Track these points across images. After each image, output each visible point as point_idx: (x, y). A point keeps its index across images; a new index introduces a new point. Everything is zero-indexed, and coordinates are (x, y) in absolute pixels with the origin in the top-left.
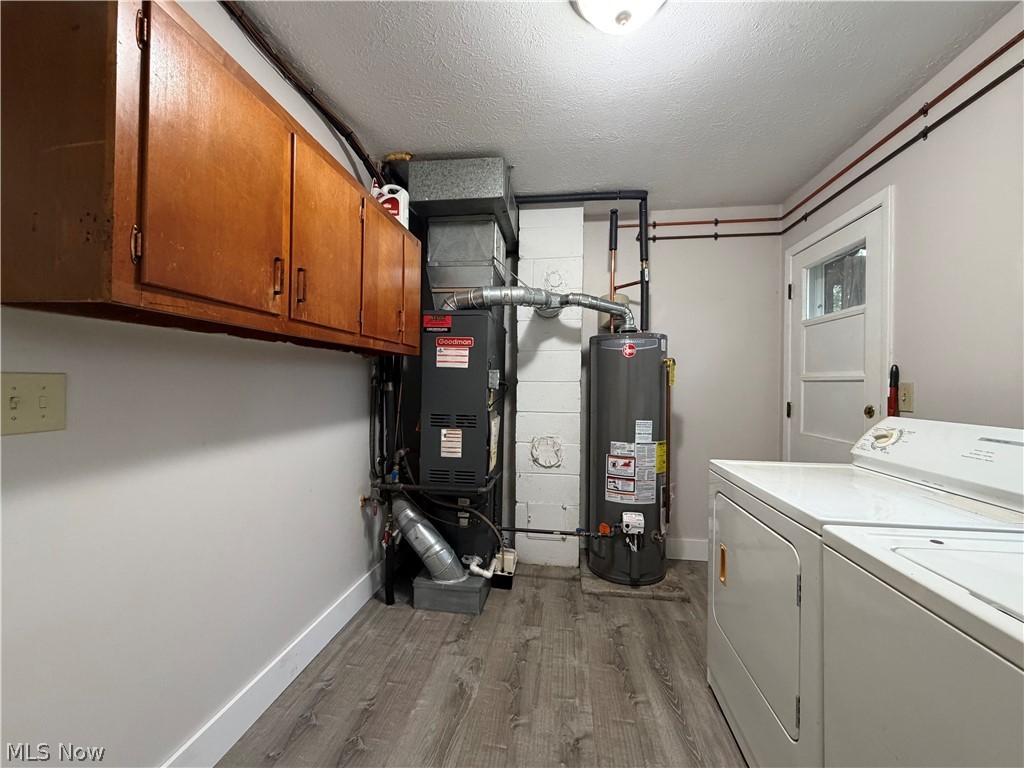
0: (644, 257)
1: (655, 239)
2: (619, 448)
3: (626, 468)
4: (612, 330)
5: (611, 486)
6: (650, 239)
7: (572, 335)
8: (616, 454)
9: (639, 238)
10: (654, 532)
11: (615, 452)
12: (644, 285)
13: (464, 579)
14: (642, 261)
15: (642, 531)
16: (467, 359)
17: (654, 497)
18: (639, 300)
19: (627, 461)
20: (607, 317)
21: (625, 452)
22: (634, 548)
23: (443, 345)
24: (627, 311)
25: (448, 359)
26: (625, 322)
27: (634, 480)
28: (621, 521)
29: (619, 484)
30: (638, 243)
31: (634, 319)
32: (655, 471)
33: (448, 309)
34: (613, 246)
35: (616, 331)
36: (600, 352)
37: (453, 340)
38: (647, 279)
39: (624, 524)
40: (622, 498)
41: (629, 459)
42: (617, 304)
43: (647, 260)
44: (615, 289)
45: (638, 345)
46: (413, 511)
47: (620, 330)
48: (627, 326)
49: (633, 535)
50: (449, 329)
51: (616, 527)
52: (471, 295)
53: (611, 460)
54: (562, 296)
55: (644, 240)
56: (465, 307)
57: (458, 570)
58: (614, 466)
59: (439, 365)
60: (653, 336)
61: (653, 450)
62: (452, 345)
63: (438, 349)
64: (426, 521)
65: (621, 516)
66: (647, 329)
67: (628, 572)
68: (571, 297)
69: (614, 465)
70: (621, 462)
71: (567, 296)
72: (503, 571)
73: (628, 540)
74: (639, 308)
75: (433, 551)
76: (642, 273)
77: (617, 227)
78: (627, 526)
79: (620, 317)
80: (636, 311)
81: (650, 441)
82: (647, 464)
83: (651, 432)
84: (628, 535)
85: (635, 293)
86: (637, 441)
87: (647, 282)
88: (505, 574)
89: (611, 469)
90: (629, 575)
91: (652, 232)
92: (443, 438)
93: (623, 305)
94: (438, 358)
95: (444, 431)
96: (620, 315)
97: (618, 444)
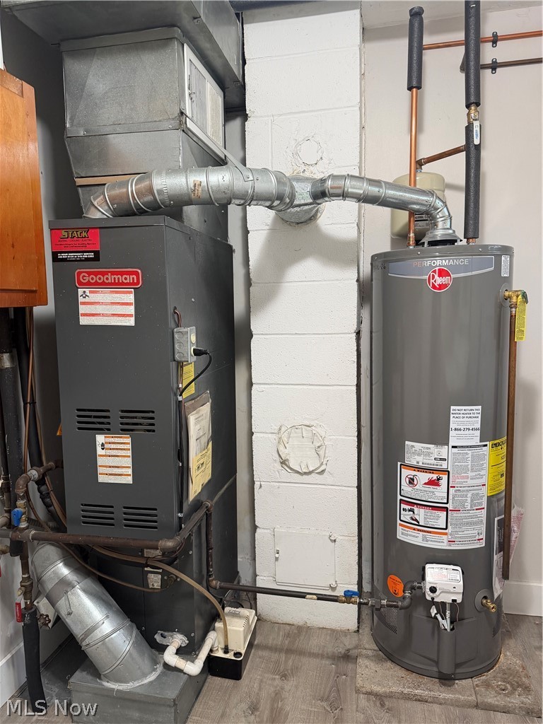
0: (473, 99)
1: (494, 66)
2: (418, 453)
3: (431, 488)
4: (412, 241)
5: (406, 516)
6: (485, 67)
7: (338, 253)
8: (414, 463)
9: (465, 67)
10: (480, 595)
11: (412, 460)
12: (472, 152)
13: (152, 677)
14: (468, 106)
15: (459, 599)
16: (131, 310)
17: (483, 536)
18: (463, 182)
19: (434, 476)
20: (403, 216)
21: (430, 462)
22: (446, 624)
23: (89, 284)
24: (439, 204)
25: (99, 309)
26: (435, 225)
27: (446, 509)
28: (423, 578)
29: (421, 514)
30: (463, 75)
31: (452, 220)
32: (485, 492)
33: (98, 216)
34: (415, 82)
35: (418, 242)
36: (387, 283)
37: (104, 274)
38: (477, 142)
39: (428, 586)
40: (425, 539)
41: (437, 475)
42: (423, 192)
43: (478, 104)
44: (420, 164)
45: (457, 269)
46: (67, 564)
47: (426, 240)
48: (439, 234)
49: (443, 604)
50: (97, 253)
51: (413, 588)
52: (132, 188)
53: (406, 473)
54: (315, 182)
55: (473, 69)
56: (126, 211)
57: (145, 663)
58: (412, 485)
59: (84, 321)
60: (486, 250)
61: (482, 457)
62: (104, 285)
63: (80, 291)
64: (88, 583)
65: (424, 569)
66: (476, 236)
67: (434, 657)
68: (329, 183)
69: (411, 481)
70: (423, 477)
71: (323, 181)
72: (226, 651)
73: (434, 611)
74: (461, 197)
75: (99, 634)
76: (469, 130)
77: (421, 48)
78: (433, 590)
79: (424, 216)
80: (456, 202)
81: (476, 441)
82: (470, 482)
83: (478, 426)
84: (433, 602)
85: (455, 169)
86: (451, 444)
87: (478, 147)
88: (230, 656)
89: (406, 489)
90: (437, 663)
91: (489, 54)
92: (99, 451)
93: (431, 193)
94: (82, 309)
95: (100, 439)
96: (427, 213)
97: (418, 446)
